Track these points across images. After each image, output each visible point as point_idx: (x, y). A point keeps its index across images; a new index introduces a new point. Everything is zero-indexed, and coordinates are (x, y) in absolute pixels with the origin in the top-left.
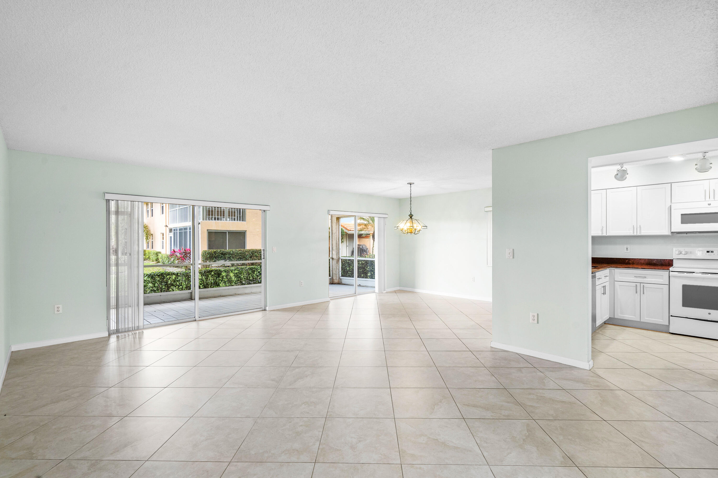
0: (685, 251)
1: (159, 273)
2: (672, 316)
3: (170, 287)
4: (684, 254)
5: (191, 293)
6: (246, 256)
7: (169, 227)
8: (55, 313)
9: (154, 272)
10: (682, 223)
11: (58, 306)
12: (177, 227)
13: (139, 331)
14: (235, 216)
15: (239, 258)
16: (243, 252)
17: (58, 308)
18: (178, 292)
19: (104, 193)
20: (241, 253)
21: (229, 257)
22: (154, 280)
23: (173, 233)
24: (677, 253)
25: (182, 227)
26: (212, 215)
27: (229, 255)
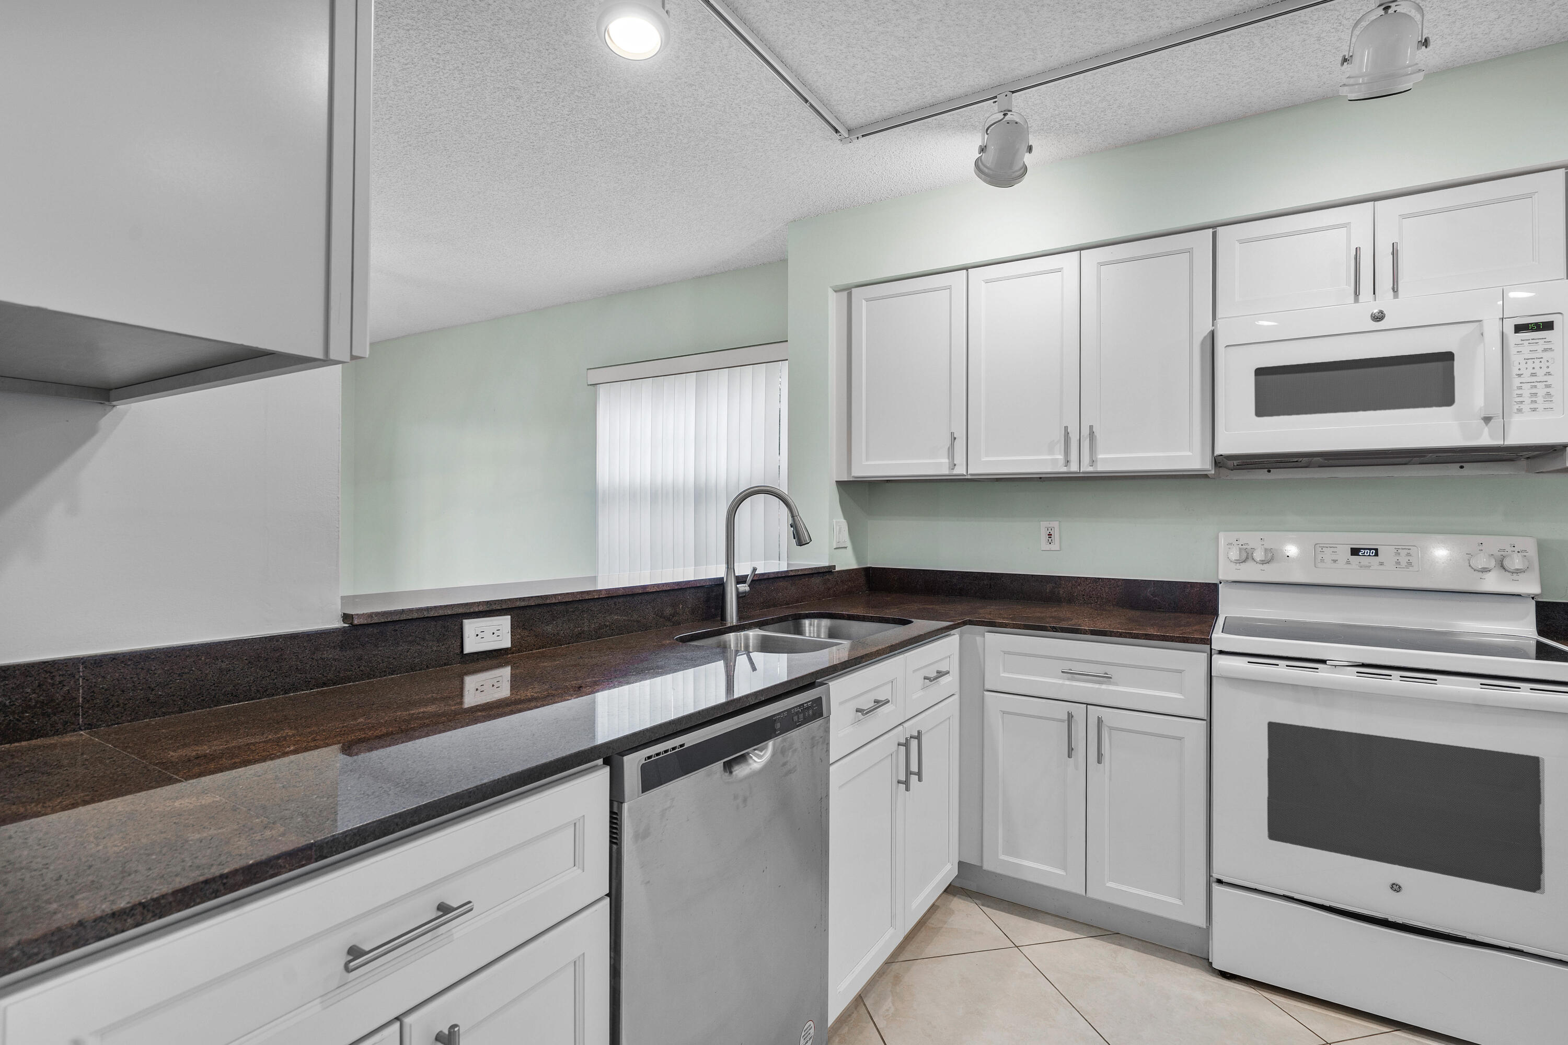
0: (1266, 550)
2: (1219, 881)
4: (1263, 562)
10: (1261, 411)
24: (1234, 554)
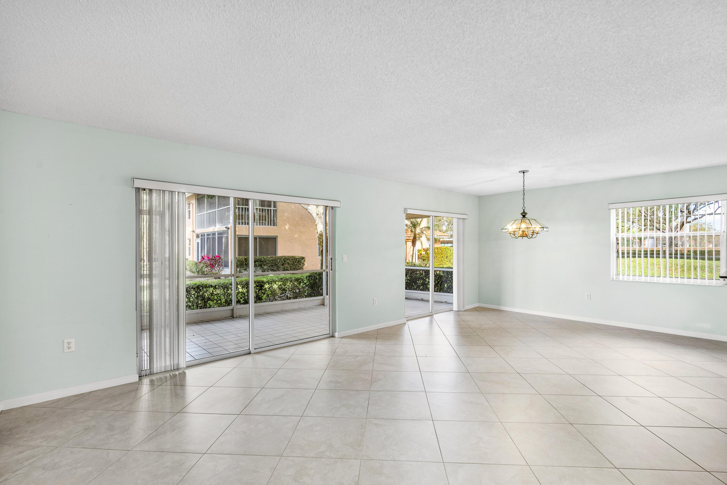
1: (194, 286)
3: (207, 301)
5: (232, 310)
6: (278, 263)
7: (196, 233)
8: (64, 351)
9: (189, 284)
11: (69, 341)
12: (204, 232)
13: (179, 372)
14: (265, 220)
15: (271, 266)
16: (274, 259)
17: (69, 343)
18: (217, 309)
19: (133, 179)
20: (273, 261)
21: (260, 264)
22: (189, 293)
23: (200, 239)
25: (210, 232)
26: (242, 219)
27: (260, 262)
